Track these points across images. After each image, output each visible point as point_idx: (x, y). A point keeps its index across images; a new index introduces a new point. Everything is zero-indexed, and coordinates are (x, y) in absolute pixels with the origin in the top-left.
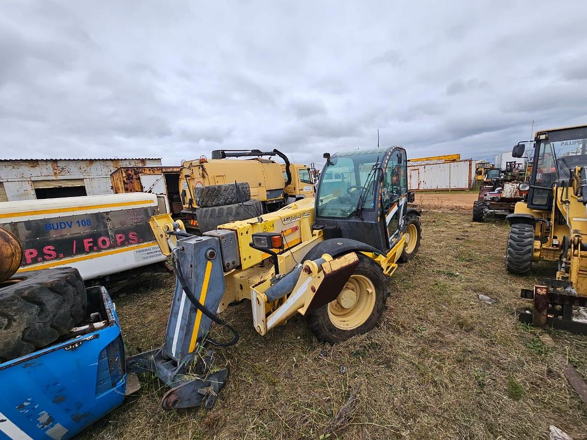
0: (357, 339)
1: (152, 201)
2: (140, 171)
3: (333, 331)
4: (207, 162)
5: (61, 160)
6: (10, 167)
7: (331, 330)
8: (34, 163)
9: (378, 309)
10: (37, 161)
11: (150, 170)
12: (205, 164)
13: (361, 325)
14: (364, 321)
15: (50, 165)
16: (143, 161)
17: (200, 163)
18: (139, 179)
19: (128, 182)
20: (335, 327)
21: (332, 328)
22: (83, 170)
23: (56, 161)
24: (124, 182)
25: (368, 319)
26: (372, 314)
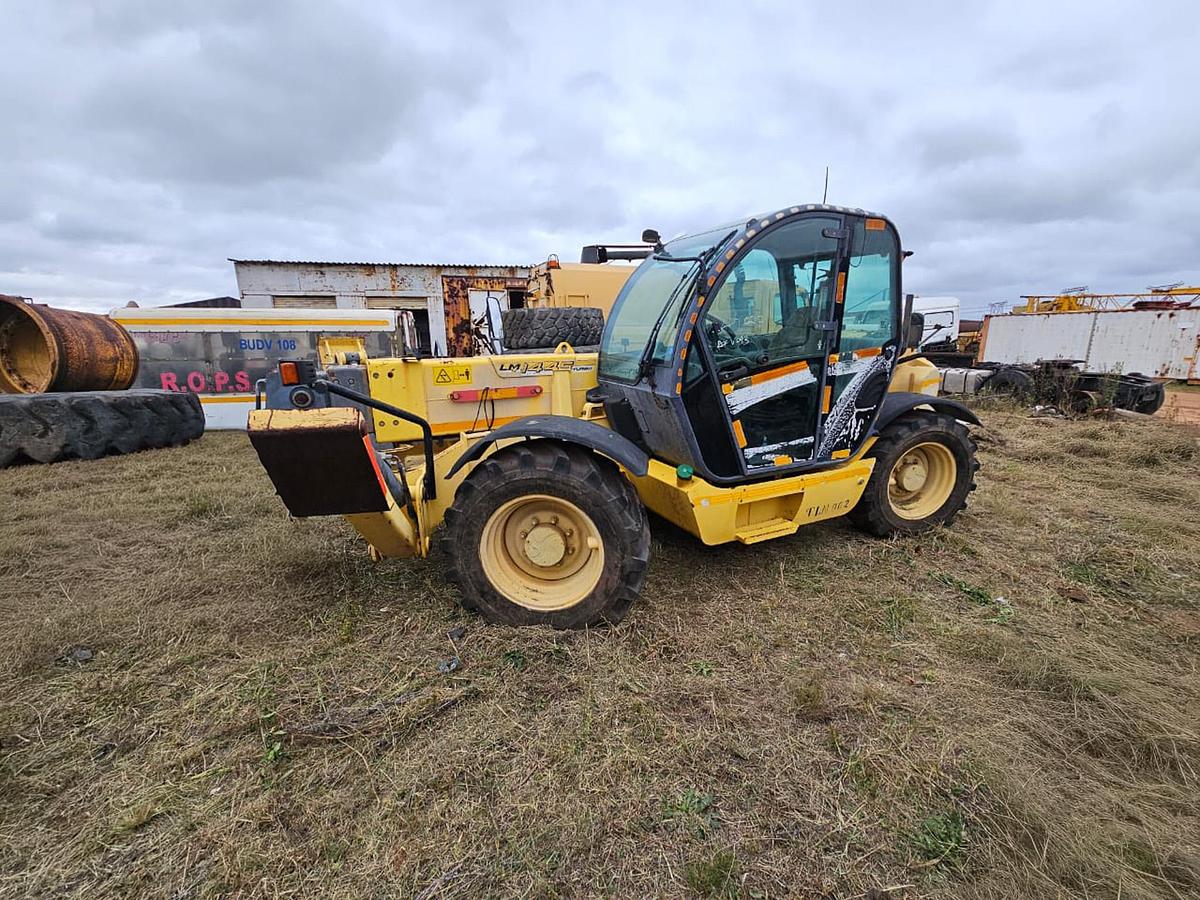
0: (537, 631)
1: (386, 323)
2: (470, 283)
3: (489, 597)
4: (559, 268)
5: (401, 265)
6: (345, 274)
7: (483, 594)
8: (370, 268)
9: (606, 590)
10: (373, 265)
11: (486, 283)
12: (552, 271)
13: (562, 611)
14: (570, 605)
15: (387, 274)
16: (512, 270)
17: (548, 269)
18: (466, 297)
19: (451, 300)
20: (495, 591)
21: (487, 591)
22: (427, 283)
23: (395, 267)
24: (445, 300)
25: (581, 602)
26: (592, 596)
